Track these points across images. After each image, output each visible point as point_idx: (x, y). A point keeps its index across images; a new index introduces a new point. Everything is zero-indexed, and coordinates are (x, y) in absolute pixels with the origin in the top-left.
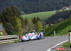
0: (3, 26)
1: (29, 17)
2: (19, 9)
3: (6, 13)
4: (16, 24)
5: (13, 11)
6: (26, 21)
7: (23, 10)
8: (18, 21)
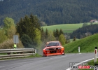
0: (20, 37)
1: (51, 29)
2: (40, 19)
3: (24, 23)
4: (35, 36)
5: (33, 21)
6: (47, 33)
7: (44, 21)
8: (38, 33)
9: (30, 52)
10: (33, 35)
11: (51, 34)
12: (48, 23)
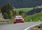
4: (10, 13)
6: (15, 12)
9: (8, 21)
10: (9, 13)
11: (18, 13)
12: (16, 8)
